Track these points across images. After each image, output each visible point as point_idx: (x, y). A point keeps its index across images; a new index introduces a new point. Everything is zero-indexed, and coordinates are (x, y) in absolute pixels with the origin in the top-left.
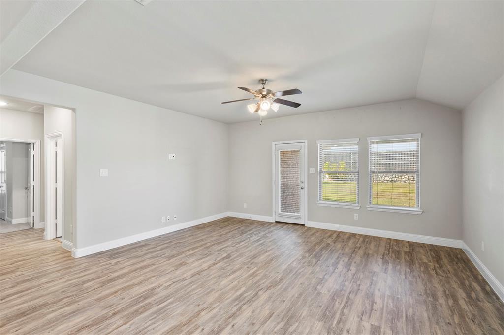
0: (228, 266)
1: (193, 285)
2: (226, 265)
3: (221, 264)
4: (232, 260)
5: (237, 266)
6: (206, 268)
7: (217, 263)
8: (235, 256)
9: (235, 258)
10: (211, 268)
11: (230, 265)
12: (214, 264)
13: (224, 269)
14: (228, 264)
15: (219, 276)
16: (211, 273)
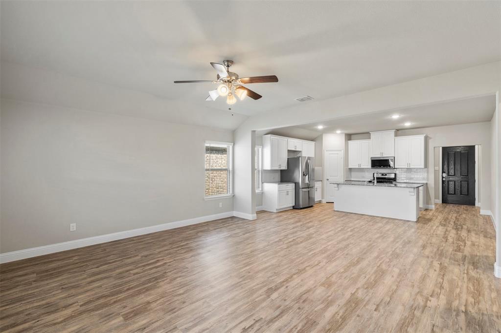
0: (271, 277)
1: (299, 262)
2: (273, 278)
3: (279, 280)
4: (265, 286)
5: (260, 275)
6: (295, 276)
7: (283, 282)
8: (260, 292)
9: (261, 288)
10: (289, 276)
11: (268, 278)
12: (286, 281)
13: (275, 273)
14: (271, 279)
15: (279, 266)
16: (287, 270)
